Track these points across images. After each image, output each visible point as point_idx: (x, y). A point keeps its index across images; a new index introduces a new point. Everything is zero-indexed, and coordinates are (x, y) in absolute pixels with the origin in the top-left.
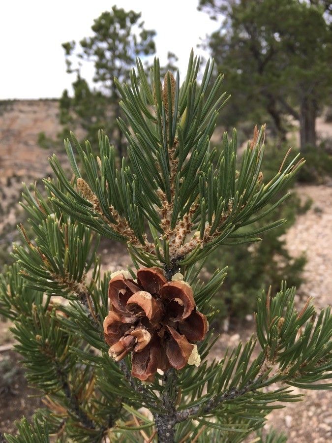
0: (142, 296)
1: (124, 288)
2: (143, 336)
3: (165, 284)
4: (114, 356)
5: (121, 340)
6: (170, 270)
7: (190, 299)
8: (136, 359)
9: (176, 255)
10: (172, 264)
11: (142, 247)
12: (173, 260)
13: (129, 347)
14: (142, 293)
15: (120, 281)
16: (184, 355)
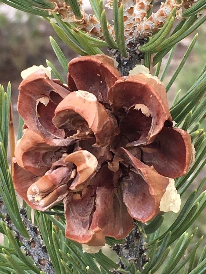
0: (80, 98)
1: (45, 96)
2: (84, 161)
3: (117, 80)
4: (38, 198)
5: (46, 174)
6: (125, 63)
7: (161, 102)
8: (72, 210)
9: (135, 35)
10: (129, 51)
11: (75, 20)
12: (131, 44)
13: (60, 184)
14: (80, 93)
15: (40, 80)
16: (153, 192)
